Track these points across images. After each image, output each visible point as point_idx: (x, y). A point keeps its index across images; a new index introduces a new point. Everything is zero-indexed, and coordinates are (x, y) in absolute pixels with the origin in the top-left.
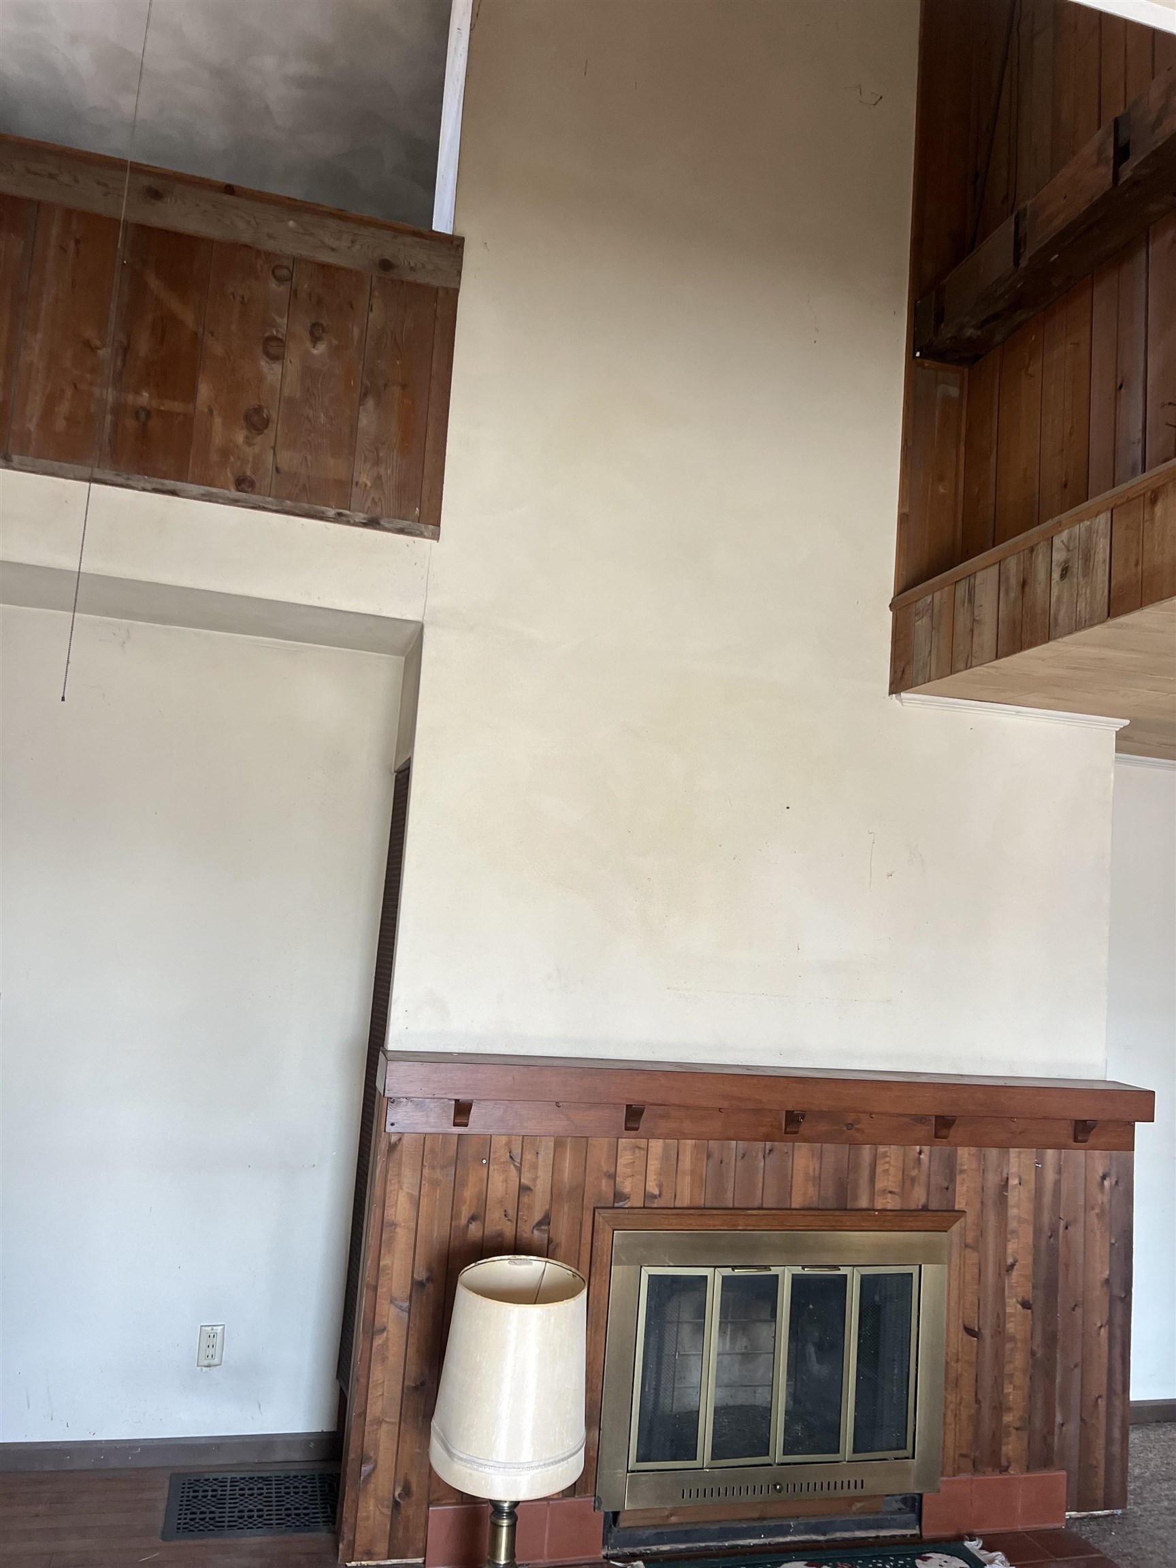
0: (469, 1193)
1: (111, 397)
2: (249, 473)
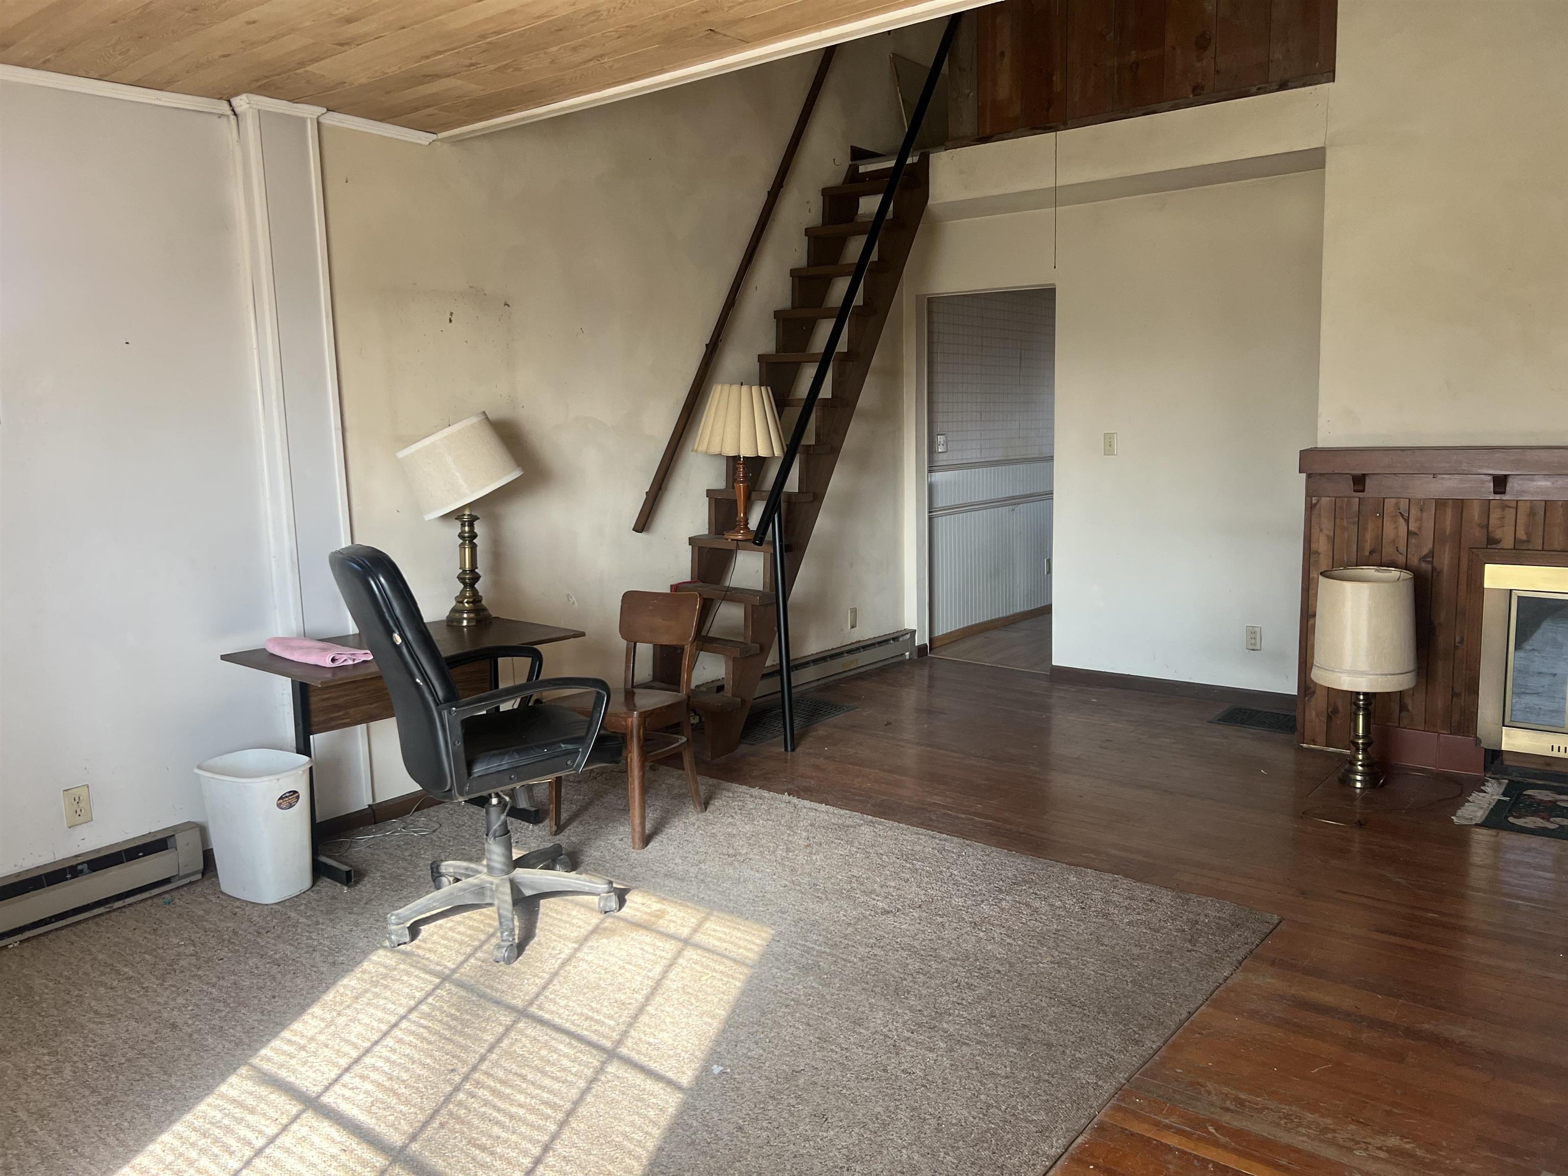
0: (1369, 536)
1: (1116, 63)
2: (1200, 81)
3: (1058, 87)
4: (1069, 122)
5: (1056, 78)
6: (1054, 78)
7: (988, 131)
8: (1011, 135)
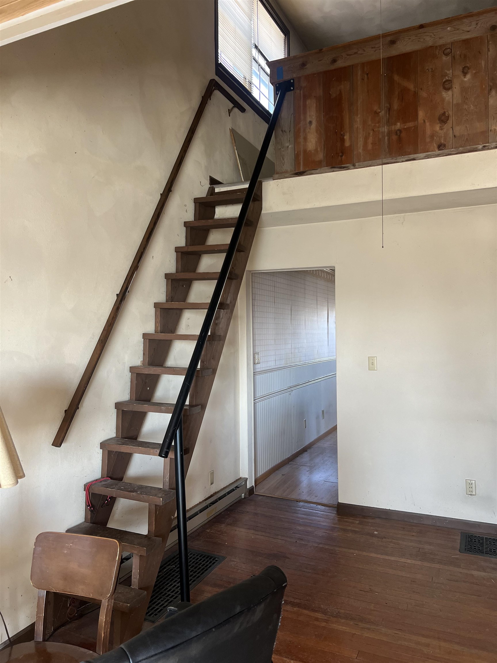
1: (386, 130)
2: (442, 142)
3: (347, 144)
4: (357, 164)
5: (347, 137)
6: (345, 137)
7: (302, 169)
8: (317, 171)
